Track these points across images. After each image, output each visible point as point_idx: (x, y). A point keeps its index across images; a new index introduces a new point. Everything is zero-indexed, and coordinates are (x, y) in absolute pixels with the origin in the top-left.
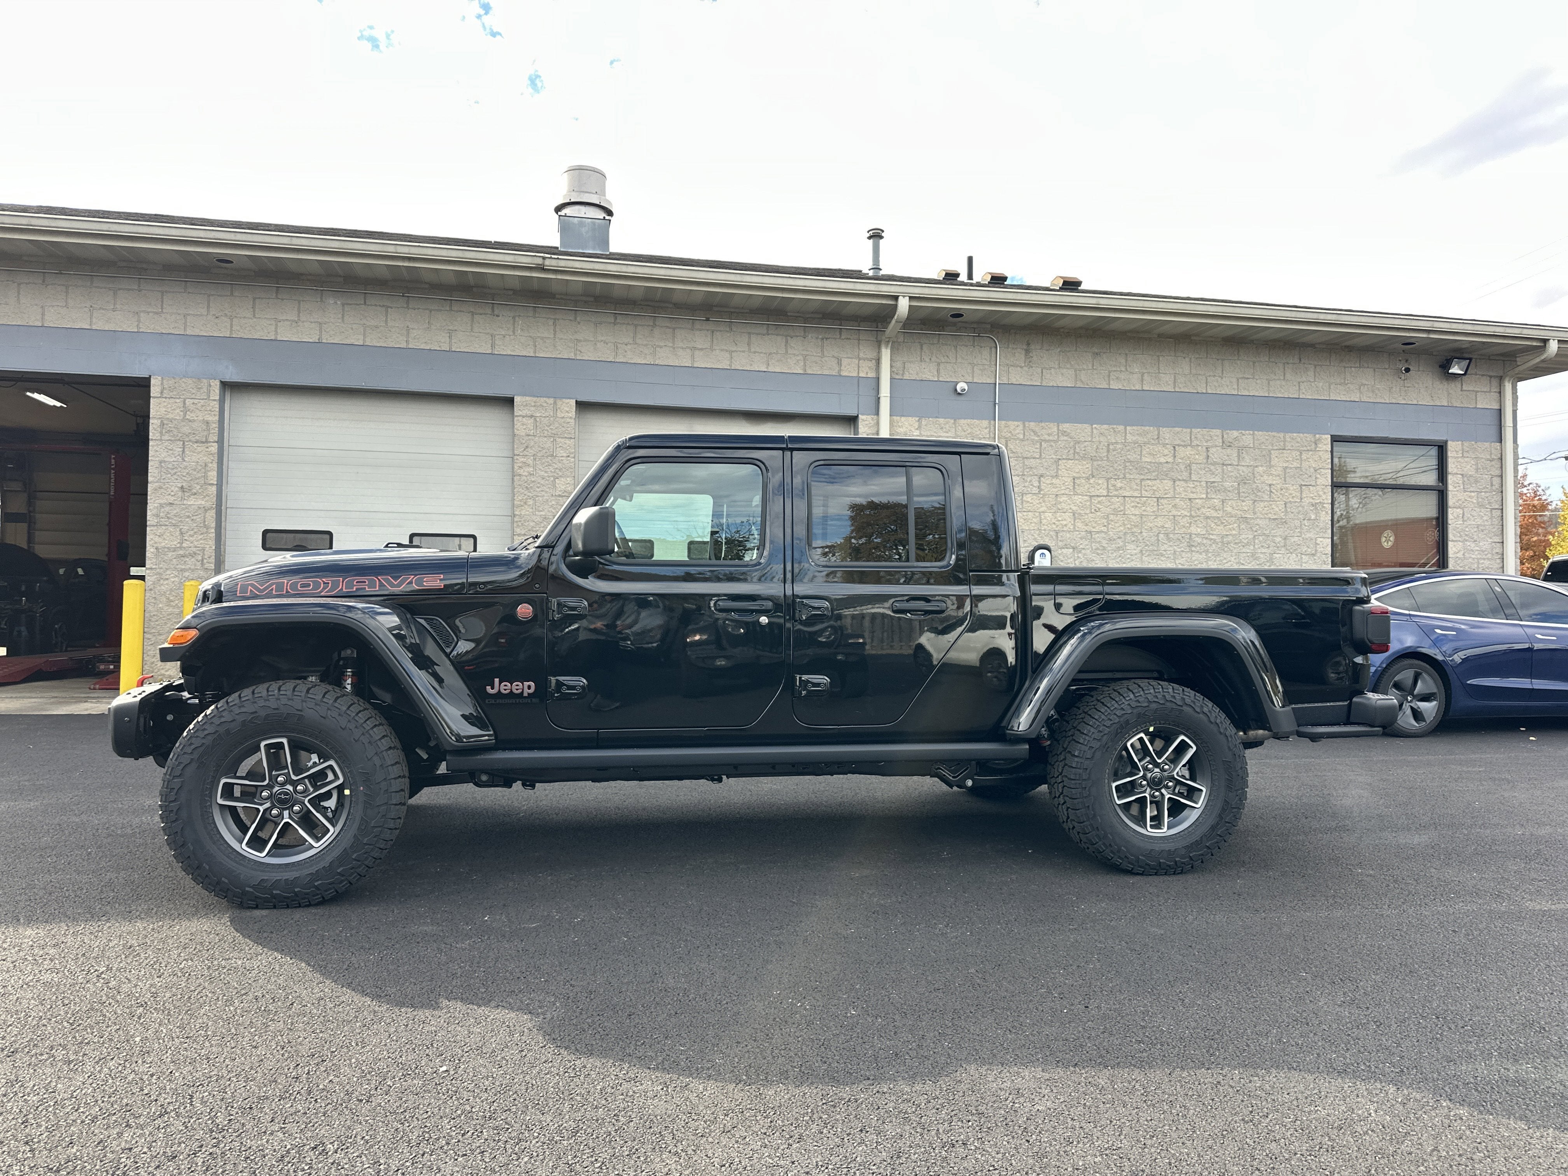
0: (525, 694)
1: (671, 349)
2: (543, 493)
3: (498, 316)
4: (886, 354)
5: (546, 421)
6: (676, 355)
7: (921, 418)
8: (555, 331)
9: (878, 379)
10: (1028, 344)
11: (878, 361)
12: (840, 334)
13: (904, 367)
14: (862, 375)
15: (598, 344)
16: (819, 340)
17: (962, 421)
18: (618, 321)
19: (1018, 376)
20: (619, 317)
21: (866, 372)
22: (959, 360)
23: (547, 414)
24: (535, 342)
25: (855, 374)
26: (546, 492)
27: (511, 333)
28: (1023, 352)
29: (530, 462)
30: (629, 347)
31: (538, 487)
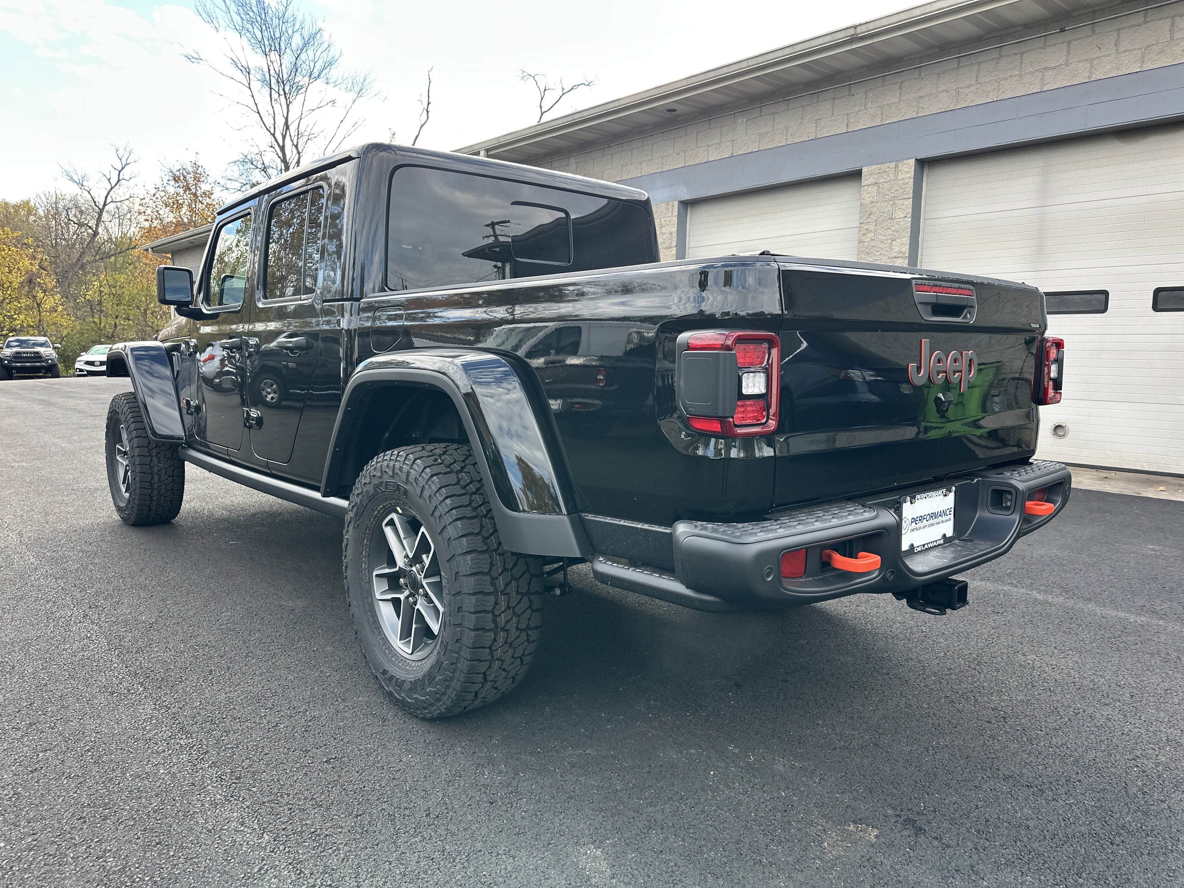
1: (1017, 78)
3: (853, 95)
5: (887, 186)
6: (1023, 83)
8: (900, 94)
15: (940, 95)
18: (961, 64)
20: (962, 60)
23: (889, 179)
24: (882, 110)
27: (863, 108)
29: (872, 228)
30: (972, 89)
31: (878, 251)
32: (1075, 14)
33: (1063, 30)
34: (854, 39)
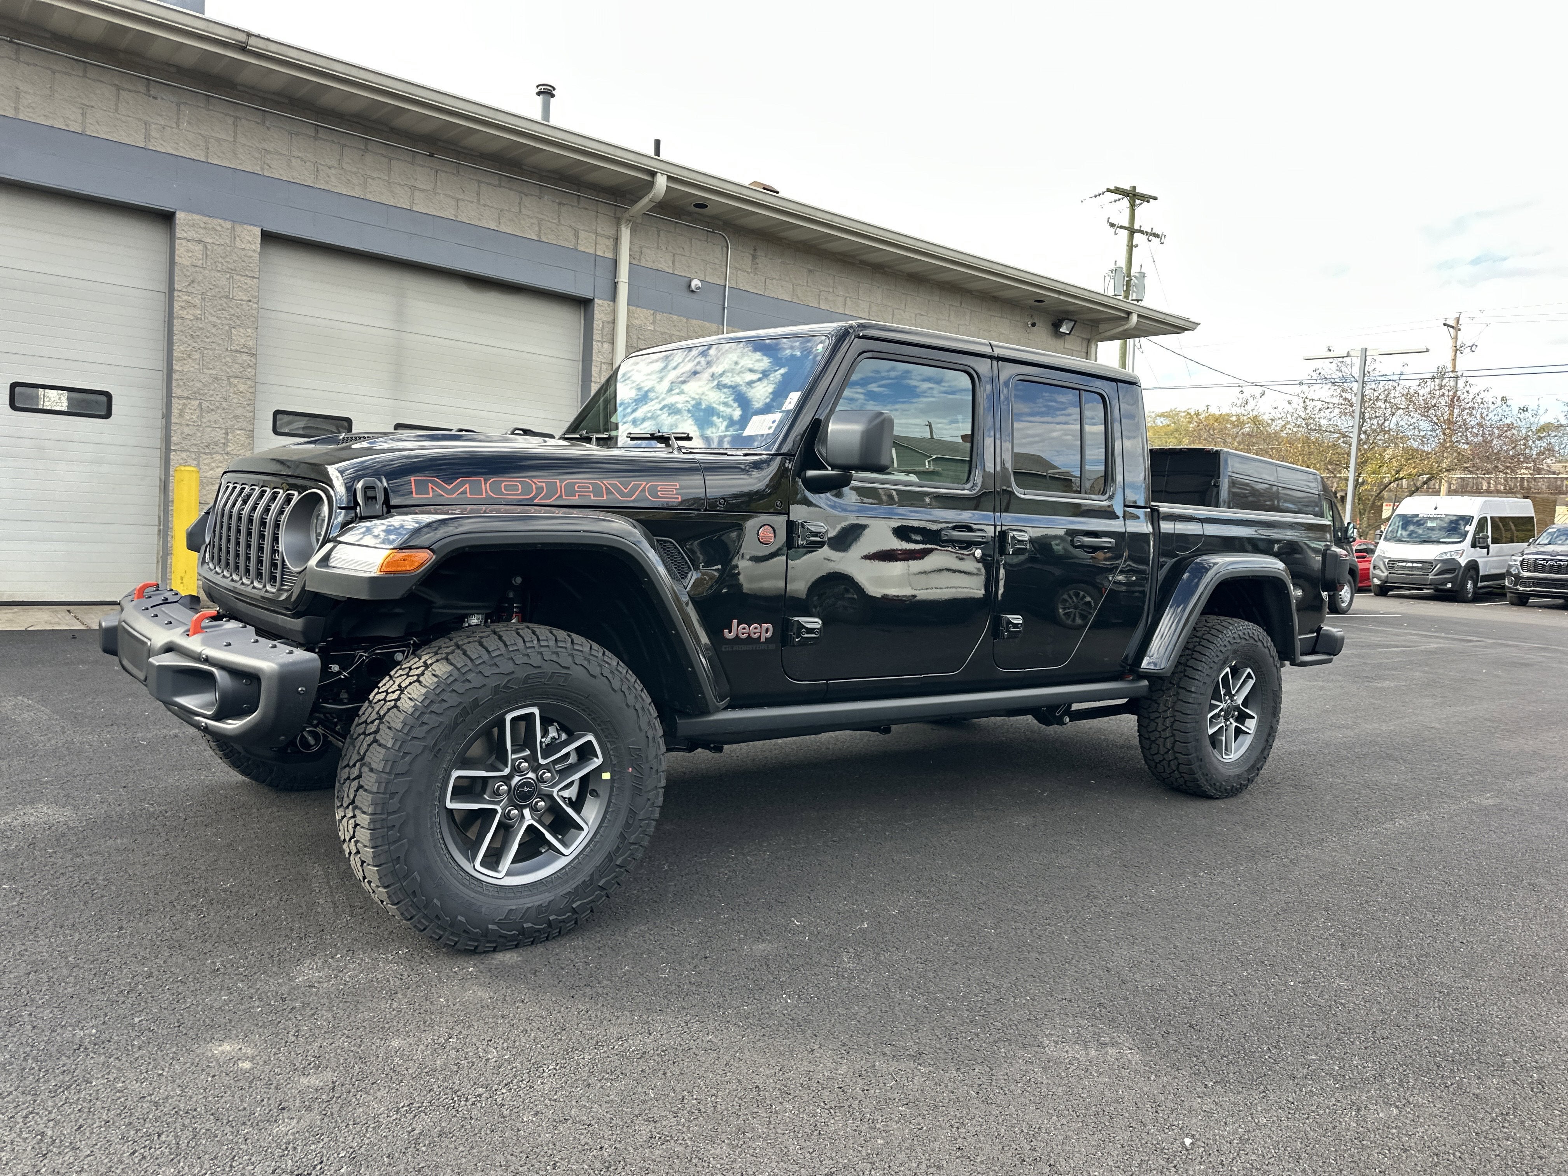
0: (763, 639)
1: (386, 183)
2: (214, 345)
3: (155, 98)
4: (626, 234)
5: (219, 250)
6: (392, 191)
7: (656, 311)
8: (235, 133)
9: (615, 262)
10: (755, 250)
11: (617, 240)
12: (579, 202)
13: (641, 253)
14: (599, 253)
15: (293, 161)
16: (556, 205)
17: (694, 321)
18: (320, 135)
19: (745, 282)
20: (321, 131)
21: (604, 251)
22: (693, 255)
23: (222, 241)
24: (207, 143)
25: (592, 251)
26: (219, 345)
27: (174, 125)
28: (751, 257)
29: (197, 301)
30: (333, 171)
31: (208, 337)
32: (440, 144)
33: (432, 155)
34: (243, 48)
